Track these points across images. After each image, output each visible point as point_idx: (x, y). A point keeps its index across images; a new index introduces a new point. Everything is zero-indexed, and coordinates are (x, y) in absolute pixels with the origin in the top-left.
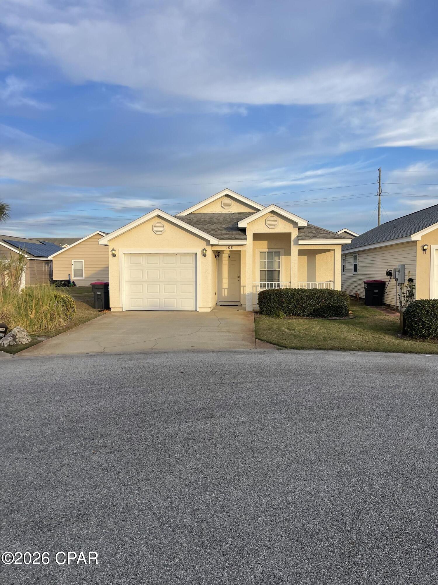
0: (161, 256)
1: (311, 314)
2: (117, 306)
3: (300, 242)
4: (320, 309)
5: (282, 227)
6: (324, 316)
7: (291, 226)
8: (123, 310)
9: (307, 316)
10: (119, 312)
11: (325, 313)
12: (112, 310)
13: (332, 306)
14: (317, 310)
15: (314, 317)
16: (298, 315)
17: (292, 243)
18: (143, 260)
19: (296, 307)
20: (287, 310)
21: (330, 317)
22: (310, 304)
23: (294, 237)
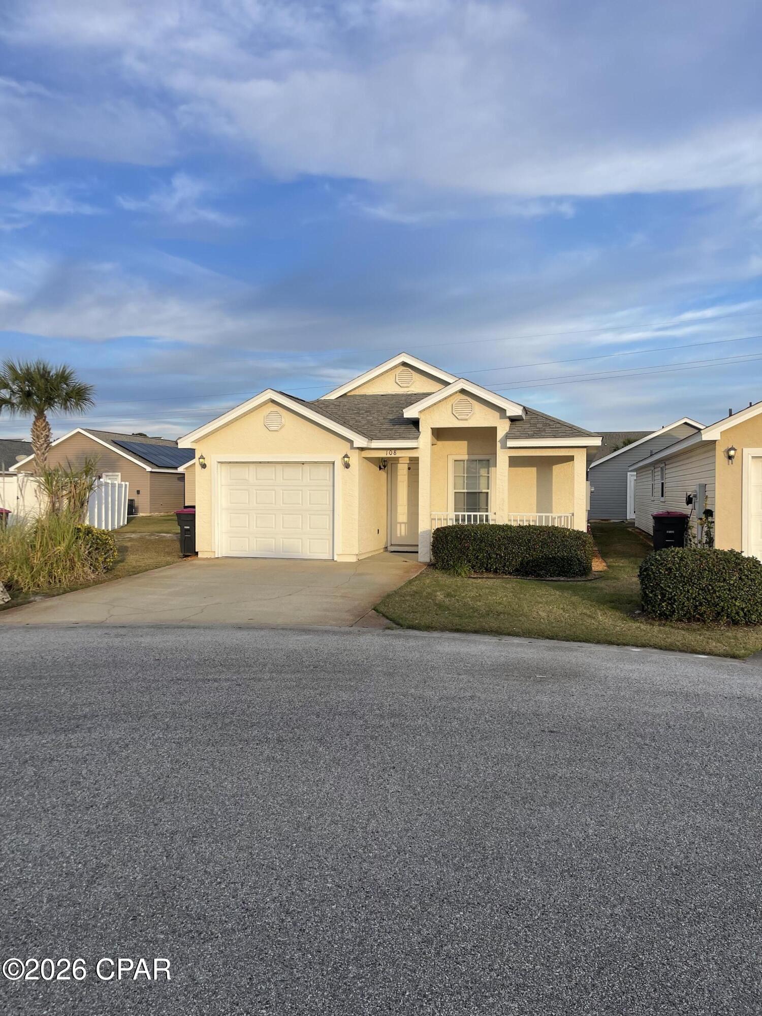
0: (279, 467)
1: (517, 570)
2: (206, 550)
3: (510, 443)
4: (533, 561)
5: (480, 418)
6: (539, 575)
7: (497, 414)
8: (216, 557)
9: (510, 574)
10: (210, 559)
11: (542, 570)
12: (200, 555)
13: (554, 558)
14: (528, 563)
15: (523, 576)
16: (495, 572)
17: (499, 445)
18: (249, 474)
19: (491, 558)
20: (477, 563)
21: (551, 577)
22: (514, 553)
23: (500, 434)
